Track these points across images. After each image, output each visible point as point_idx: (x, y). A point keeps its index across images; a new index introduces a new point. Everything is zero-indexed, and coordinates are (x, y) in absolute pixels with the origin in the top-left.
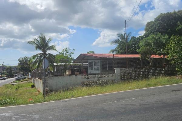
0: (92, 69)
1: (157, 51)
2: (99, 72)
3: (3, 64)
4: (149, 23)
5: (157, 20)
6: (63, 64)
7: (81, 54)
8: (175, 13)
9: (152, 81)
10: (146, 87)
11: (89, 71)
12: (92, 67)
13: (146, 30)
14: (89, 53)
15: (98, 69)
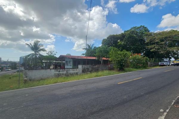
0: (67, 65)
1: (105, 55)
2: (72, 67)
3: (8, 60)
4: (104, 40)
5: (108, 38)
6: (49, 61)
7: (61, 55)
8: (117, 35)
9: (100, 73)
10: (95, 77)
11: (66, 67)
12: (67, 64)
13: (102, 43)
14: (67, 55)
15: (71, 66)
